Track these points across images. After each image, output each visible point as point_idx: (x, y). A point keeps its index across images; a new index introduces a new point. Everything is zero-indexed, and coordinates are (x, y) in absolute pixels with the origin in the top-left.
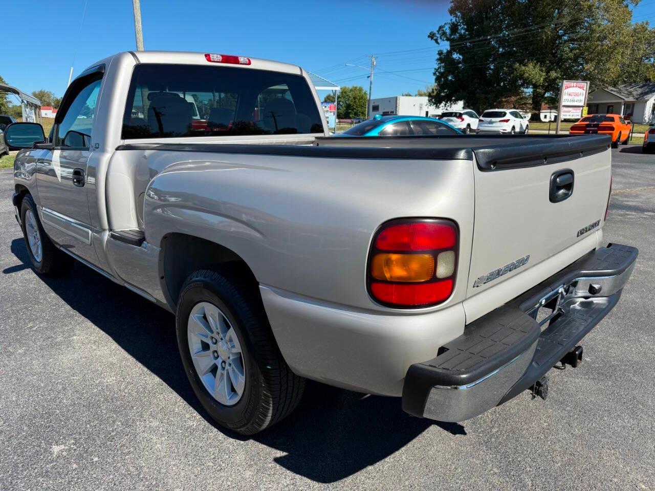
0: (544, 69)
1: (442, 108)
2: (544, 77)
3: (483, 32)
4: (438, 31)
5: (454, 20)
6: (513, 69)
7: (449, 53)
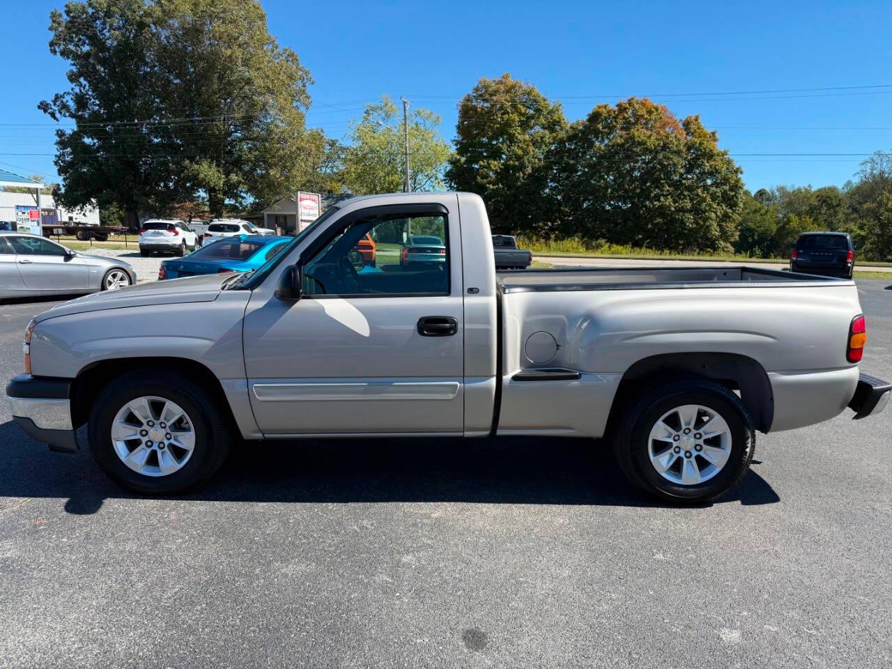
0: (221, 170)
1: (76, 212)
2: (223, 180)
3: (127, 113)
4: (55, 102)
5: (77, 90)
6: (183, 167)
7: (76, 136)
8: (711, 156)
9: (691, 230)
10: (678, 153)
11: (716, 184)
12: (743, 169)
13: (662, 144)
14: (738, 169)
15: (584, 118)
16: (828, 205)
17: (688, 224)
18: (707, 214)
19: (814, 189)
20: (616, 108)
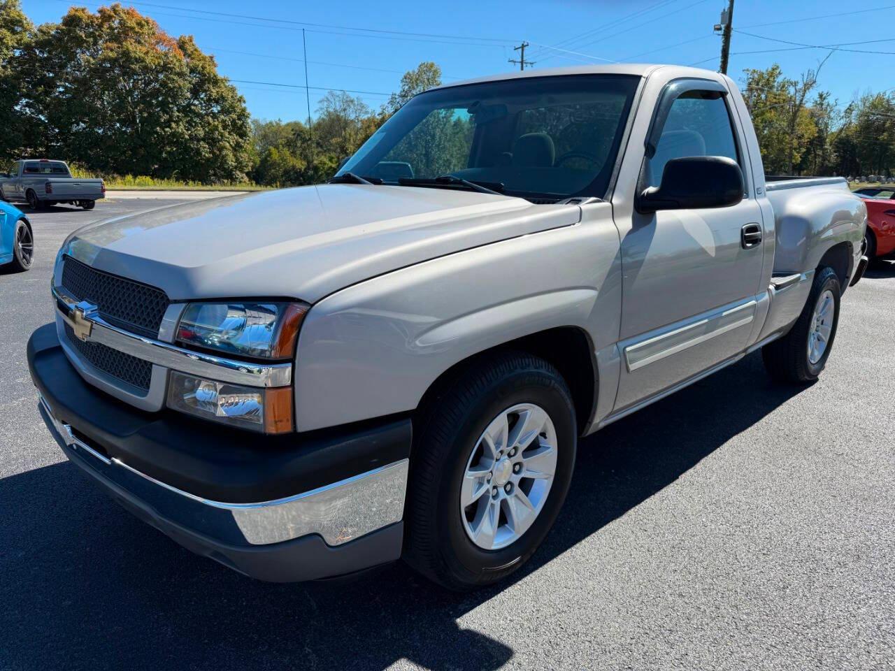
8: (215, 82)
9: (208, 160)
10: (181, 75)
11: (222, 111)
12: (245, 98)
13: (162, 64)
14: (241, 98)
15: (57, 21)
16: (301, 139)
17: (203, 153)
18: (221, 143)
19: (283, 123)
20: (98, 15)
